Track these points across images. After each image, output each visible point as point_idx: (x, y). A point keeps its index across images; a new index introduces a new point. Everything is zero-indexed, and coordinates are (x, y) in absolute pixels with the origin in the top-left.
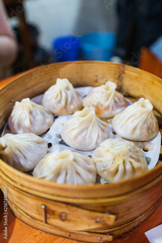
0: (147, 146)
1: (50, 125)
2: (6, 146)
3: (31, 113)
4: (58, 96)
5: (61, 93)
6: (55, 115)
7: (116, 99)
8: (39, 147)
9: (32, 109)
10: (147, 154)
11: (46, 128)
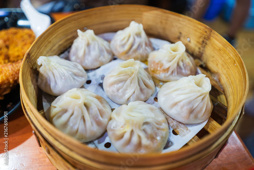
0: (181, 129)
1: (102, 64)
2: (41, 65)
3: (88, 45)
4: (124, 39)
5: (129, 37)
6: (115, 57)
7: (181, 64)
8: (74, 79)
9: (90, 42)
10: (173, 138)
11: (97, 65)
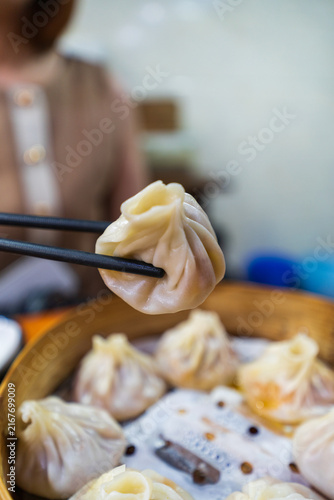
2: (30, 422)
3: (118, 367)
6: (171, 384)
7: (316, 381)
9: (123, 359)
